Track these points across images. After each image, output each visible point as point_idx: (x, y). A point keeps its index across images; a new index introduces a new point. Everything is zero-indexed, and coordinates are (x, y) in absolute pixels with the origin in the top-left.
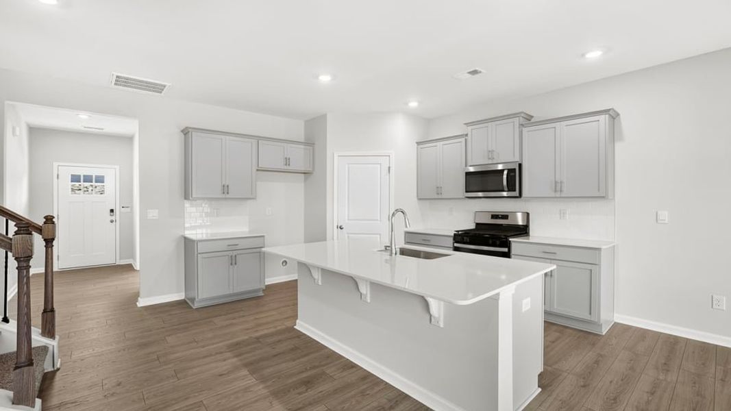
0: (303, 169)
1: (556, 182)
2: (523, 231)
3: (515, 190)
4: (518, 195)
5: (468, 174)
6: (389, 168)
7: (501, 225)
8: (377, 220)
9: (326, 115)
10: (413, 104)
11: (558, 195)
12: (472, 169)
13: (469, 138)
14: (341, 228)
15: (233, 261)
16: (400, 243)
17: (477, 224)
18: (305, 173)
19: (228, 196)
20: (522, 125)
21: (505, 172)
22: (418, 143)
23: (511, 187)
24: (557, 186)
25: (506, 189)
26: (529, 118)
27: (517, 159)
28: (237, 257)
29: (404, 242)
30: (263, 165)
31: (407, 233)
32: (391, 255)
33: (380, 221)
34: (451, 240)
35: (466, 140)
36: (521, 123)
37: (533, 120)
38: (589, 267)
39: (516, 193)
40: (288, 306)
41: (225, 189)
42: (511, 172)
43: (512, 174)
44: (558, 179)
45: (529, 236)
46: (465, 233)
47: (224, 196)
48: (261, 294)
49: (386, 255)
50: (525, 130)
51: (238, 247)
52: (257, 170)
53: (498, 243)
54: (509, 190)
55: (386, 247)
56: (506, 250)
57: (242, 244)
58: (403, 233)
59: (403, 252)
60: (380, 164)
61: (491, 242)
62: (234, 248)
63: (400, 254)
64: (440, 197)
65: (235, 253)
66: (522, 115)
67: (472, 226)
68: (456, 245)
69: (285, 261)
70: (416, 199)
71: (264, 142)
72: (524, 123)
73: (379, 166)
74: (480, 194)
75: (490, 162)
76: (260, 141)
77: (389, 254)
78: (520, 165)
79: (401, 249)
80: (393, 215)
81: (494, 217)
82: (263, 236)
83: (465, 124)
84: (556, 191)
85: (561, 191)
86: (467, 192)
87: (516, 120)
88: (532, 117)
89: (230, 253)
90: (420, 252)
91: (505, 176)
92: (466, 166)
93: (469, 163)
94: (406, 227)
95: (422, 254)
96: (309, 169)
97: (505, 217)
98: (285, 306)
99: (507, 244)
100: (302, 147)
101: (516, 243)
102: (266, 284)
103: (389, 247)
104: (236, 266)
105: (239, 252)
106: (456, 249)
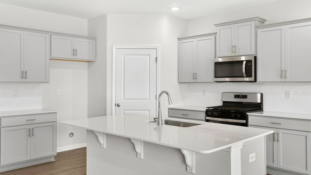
0: (86, 58)
1: (282, 71)
2: (258, 107)
3: (251, 76)
4: (253, 80)
5: (217, 64)
6: (156, 58)
7: (242, 103)
8: (147, 99)
9: (106, 15)
10: (175, 9)
11: (283, 80)
12: (220, 60)
13: (217, 36)
14: (118, 106)
15: (31, 133)
16: (165, 116)
17: (224, 102)
18: (88, 62)
19: (26, 80)
20: (257, 27)
21: (244, 63)
22: (179, 39)
23: (249, 75)
24: (283, 74)
25: (245, 75)
26: (263, 21)
27: (253, 52)
28: (34, 129)
29: (168, 116)
30: (54, 55)
31: (170, 109)
32: (159, 124)
33: (149, 100)
34: (204, 115)
35: (215, 37)
36: (256, 25)
37: (266, 23)
38: (305, 134)
39: (252, 79)
40: (77, 168)
41: (24, 75)
42: (248, 62)
43: (249, 64)
44: (283, 69)
45: (263, 111)
46: (215, 109)
47: (23, 80)
48: (53, 160)
49: (155, 125)
50: (259, 31)
51: (35, 122)
52: (50, 59)
53: (239, 116)
54: (247, 77)
55: (155, 119)
56: (244, 121)
57: (39, 119)
58: (167, 109)
59: (167, 123)
60: (149, 55)
61: (233, 115)
62: (31, 122)
63: (165, 124)
64: (196, 81)
65: (32, 126)
66: (258, 19)
67: (220, 104)
68: (207, 118)
69: (73, 134)
70: (177, 83)
71: (55, 36)
72: (258, 26)
73: (149, 56)
74: (227, 79)
75: (233, 55)
76: (52, 35)
77: (157, 124)
78: (255, 58)
79: (165, 120)
80: (160, 95)
81: (236, 96)
82: (56, 113)
83: (215, 25)
84: (281, 77)
85: (285, 77)
86: (215, 77)
87: (253, 23)
88: (266, 20)
89: (29, 127)
90: (180, 122)
91: (244, 66)
92: (215, 58)
93: (218, 55)
94: (169, 104)
95: (181, 124)
96: (92, 59)
97: (245, 97)
98: (74, 168)
99: (245, 118)
100: (87, 40)
101: (252, 117)
102: (58, 151)
103: (157, 119)
104: (33, 137)
105: (35, 125)
106: (207, 121)
